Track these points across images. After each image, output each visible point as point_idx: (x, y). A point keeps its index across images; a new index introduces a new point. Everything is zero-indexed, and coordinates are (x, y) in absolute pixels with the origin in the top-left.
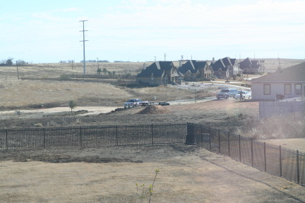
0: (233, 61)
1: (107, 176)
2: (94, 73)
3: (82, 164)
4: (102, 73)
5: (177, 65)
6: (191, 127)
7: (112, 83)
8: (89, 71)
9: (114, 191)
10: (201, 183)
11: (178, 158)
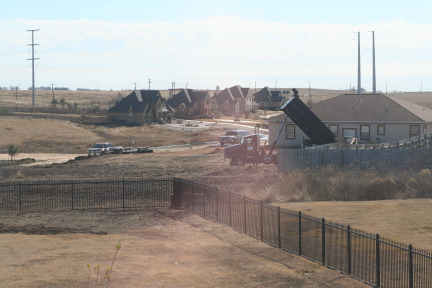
0: (246, 91)
1: (54, 253)
2: (47, 105)
3: (20, 236)
4: (58, 106)
5: (166, 96)
6: (178, 185)
7: (73, 120)
8: (40, 103)
9: (62, 275)
10: (188, 264)
11: (158, 228)
